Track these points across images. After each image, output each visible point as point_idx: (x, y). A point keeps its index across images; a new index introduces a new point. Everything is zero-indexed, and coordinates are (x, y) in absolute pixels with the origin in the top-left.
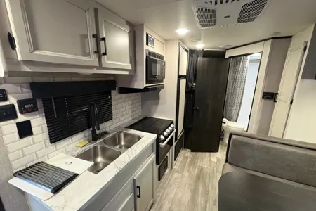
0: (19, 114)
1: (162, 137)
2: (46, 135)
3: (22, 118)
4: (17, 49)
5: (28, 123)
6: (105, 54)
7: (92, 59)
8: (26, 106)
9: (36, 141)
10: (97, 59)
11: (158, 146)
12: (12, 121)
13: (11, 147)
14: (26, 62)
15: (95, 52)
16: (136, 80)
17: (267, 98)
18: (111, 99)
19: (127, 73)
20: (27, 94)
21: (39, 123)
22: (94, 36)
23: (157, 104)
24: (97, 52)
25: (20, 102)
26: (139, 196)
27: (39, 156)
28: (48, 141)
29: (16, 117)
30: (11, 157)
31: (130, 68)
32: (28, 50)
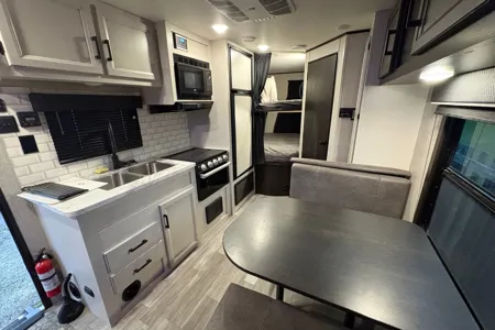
0: (20, 127)
1: (203, 166)
2: (54, 154)
3: (24, 132)
4: (6, 53)
5: (32, 138)
6: (110, 59)
7: (94, 66)
8: (27, 119)
9: (43, 159)
10: (101, 66)
11: (198, 177)
12: (14, 134)
13: (16, 162)
14: (17, 67)
15: (98, 57)
16: (164, 95)
17: (345, 116)
18: (137, 120)
19: (149, 84)
20: (27, 107)
21: (43, 139)
22: (94, 39)
23: (208, 130)
24: (99, 56)
25: (19, 114)
26: (168, 227)
27: (48, 176)
28: (57, 162)
29: (17, 130)
30: (18, 172)
31: (153, 78)
32: (16, 55)
